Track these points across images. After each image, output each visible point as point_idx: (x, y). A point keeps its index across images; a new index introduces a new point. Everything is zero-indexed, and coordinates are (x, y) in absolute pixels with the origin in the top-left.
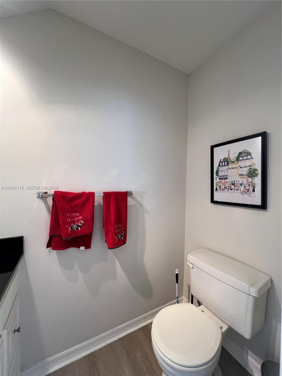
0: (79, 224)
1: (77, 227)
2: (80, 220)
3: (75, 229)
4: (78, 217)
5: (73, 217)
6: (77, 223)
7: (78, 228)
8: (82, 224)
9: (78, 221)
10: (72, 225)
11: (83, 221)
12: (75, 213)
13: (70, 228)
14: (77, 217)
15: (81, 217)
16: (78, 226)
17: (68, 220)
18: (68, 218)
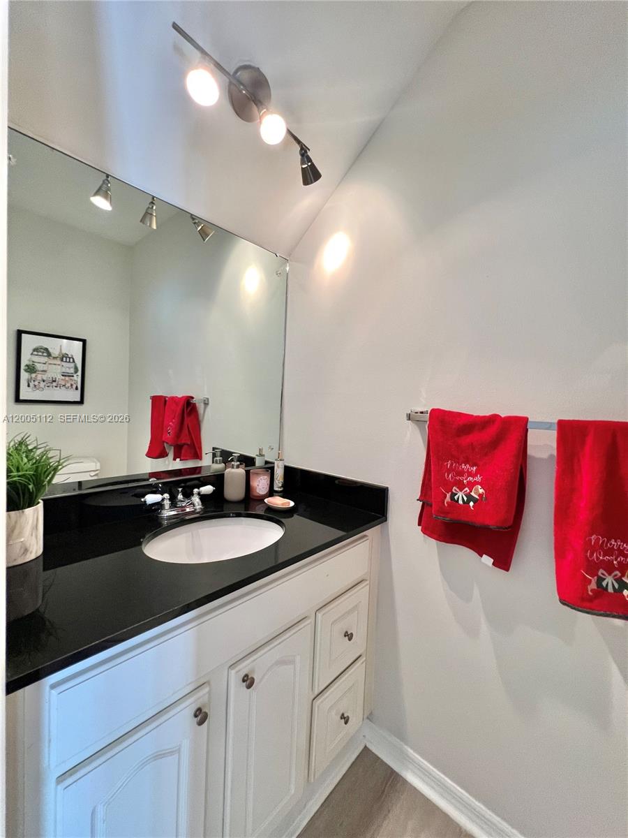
0: (473, 494)
1: (465, 499)
2: (476, 483)
3: (461, 502)
4: (474, 476)
5: (461, 473)
6: (467, 489)
7: (468, 502)
8: (480, 495)
9: (471, 485)
10: (455, 490)
11: (482, 488)
12: (468, 466)
13: (448, 495)
14: (470, 474)
15: (478, 478)
16: (470, 498)
17: (448, 475)
18: (449, 471)
